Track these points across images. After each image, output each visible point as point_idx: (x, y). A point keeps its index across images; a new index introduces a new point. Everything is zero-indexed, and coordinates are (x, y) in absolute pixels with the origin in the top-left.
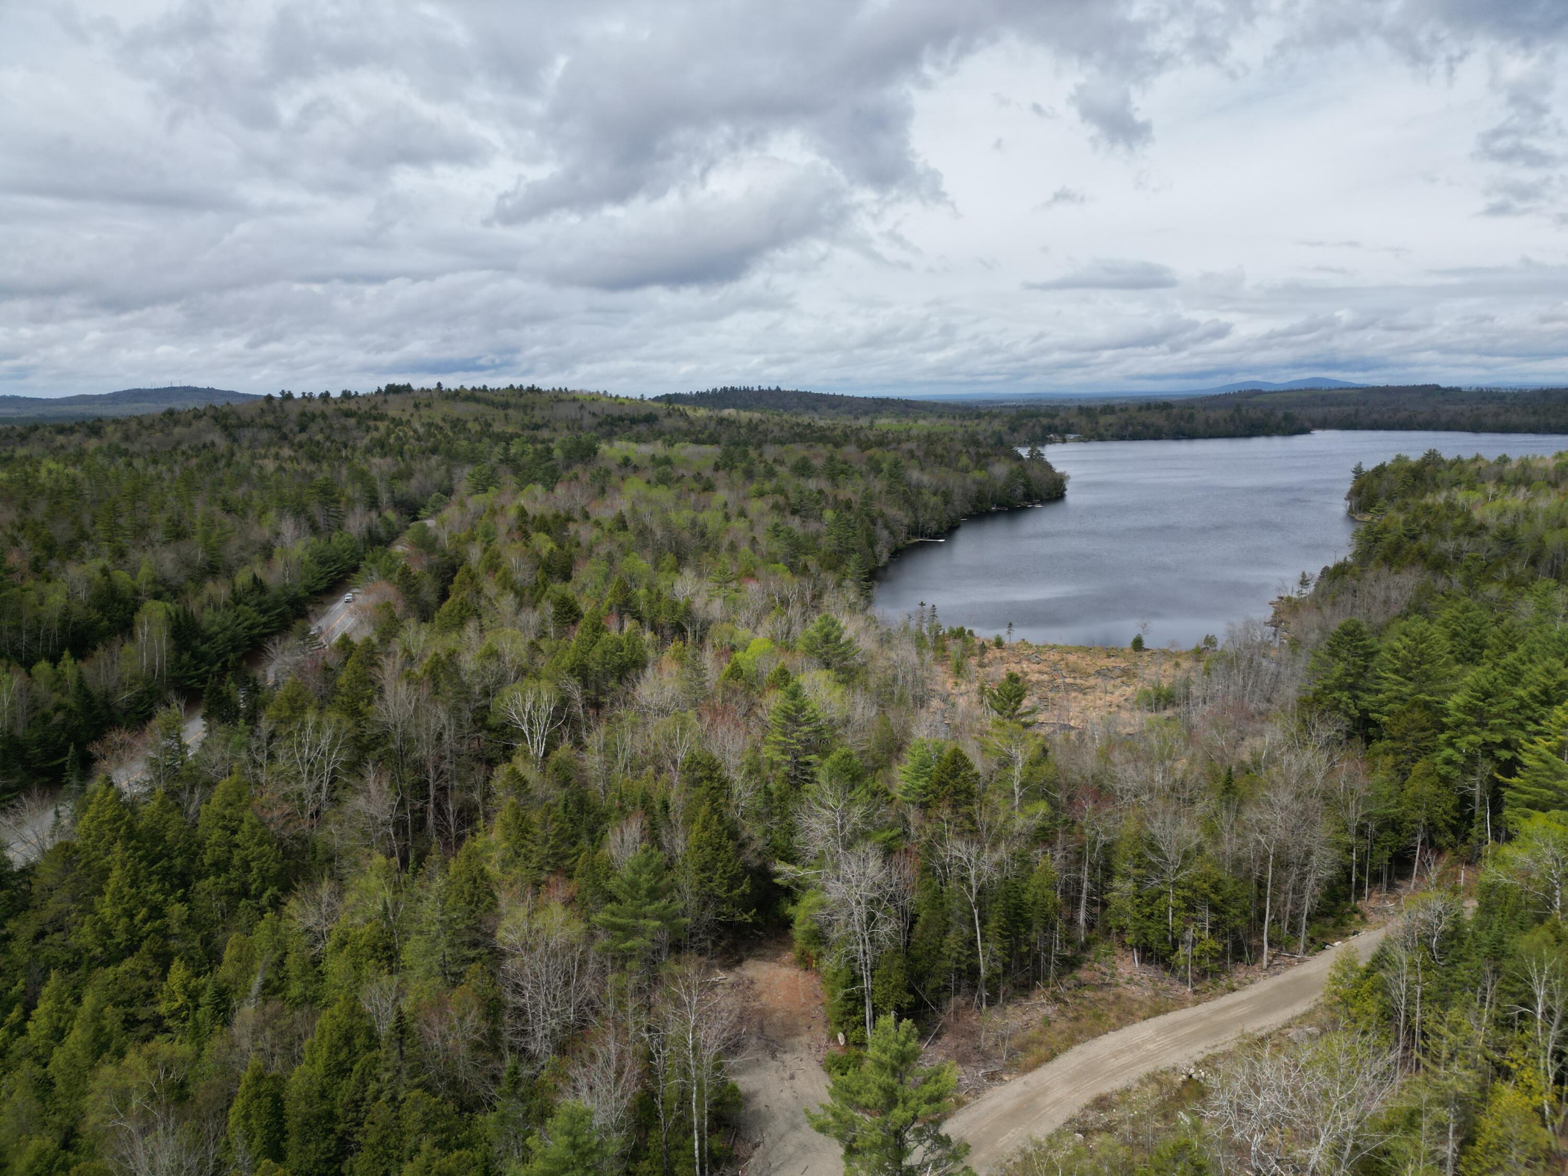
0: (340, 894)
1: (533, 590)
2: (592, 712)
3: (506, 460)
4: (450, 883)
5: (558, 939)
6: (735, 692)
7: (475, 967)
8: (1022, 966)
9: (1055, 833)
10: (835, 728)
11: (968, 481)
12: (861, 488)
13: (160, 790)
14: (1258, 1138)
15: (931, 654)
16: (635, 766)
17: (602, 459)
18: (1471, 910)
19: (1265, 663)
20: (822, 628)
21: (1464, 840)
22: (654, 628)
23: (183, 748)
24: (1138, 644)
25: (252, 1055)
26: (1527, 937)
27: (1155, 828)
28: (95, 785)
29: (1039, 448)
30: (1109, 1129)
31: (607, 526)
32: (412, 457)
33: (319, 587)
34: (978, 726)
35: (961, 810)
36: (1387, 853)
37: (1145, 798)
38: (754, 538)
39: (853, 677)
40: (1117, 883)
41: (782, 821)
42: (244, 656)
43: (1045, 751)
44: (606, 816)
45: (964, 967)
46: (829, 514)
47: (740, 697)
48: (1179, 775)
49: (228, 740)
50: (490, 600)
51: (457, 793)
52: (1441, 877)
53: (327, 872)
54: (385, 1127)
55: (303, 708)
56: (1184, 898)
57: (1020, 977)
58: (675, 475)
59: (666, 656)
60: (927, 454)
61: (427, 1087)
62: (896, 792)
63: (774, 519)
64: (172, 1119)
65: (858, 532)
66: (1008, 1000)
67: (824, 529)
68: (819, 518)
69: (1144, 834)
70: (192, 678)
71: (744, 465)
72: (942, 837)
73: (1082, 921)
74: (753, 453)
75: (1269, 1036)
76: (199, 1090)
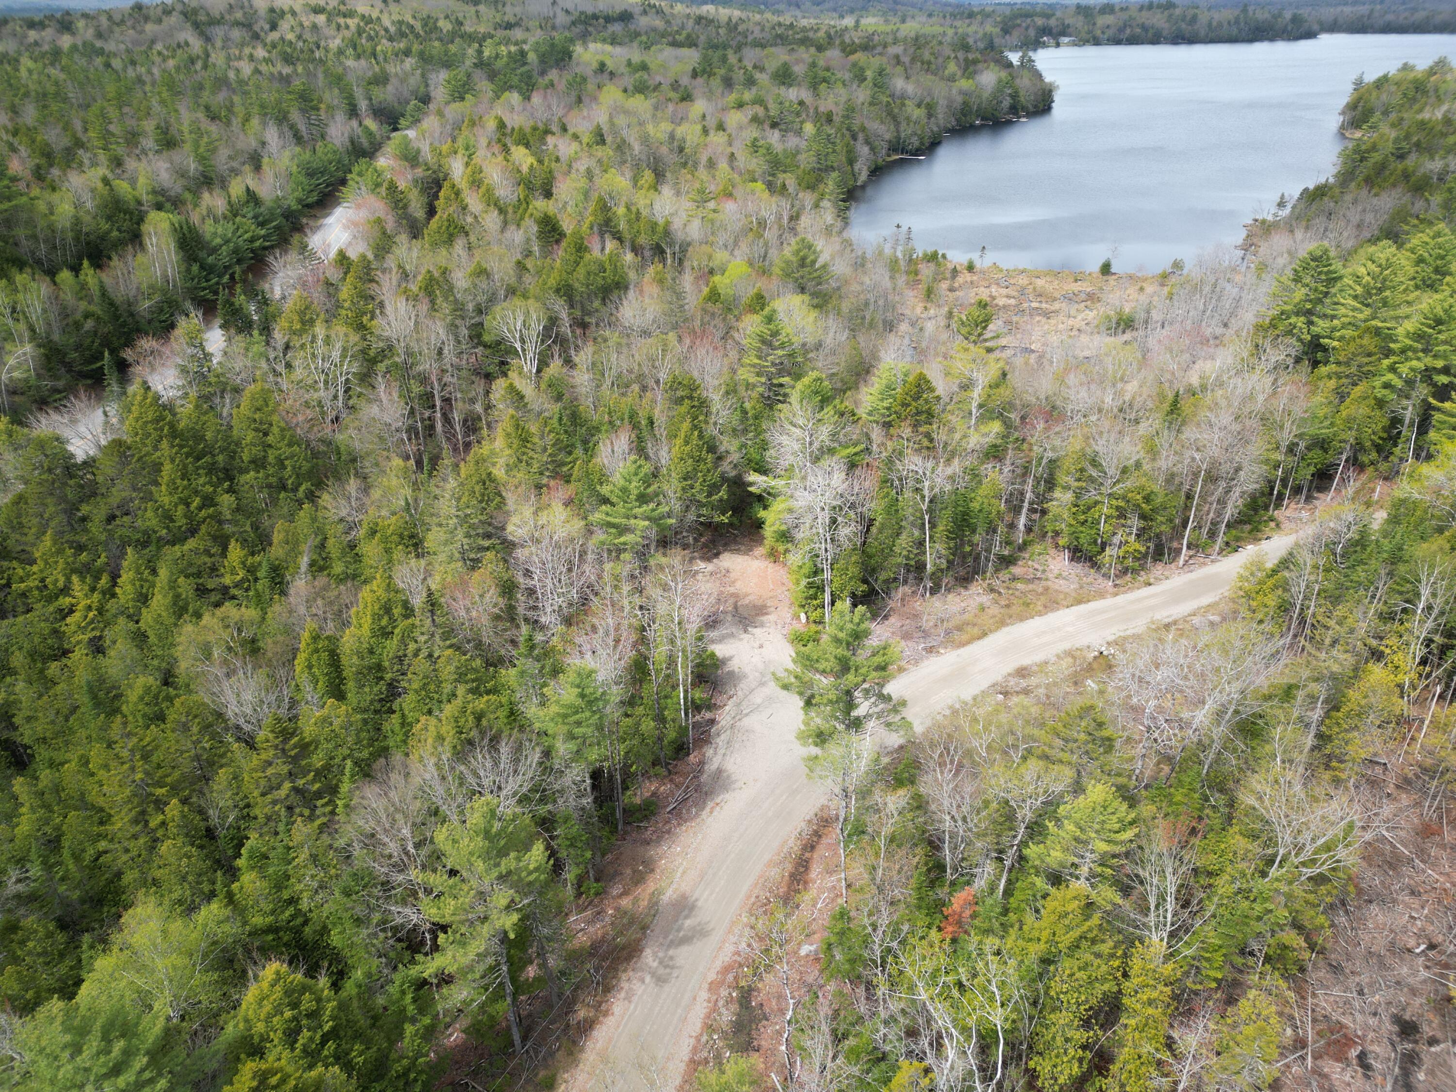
0: (366, 490)
1: (516, 208)
2: (578, 331)
3: (480, 64)
4: (462, 484)
5: (561, 534)
6: (713, 315)
7: (490, 555)
8: (964, 562)
9: (1006, 450)
10: (807, 352)
11: (954, 91)
12: (843, 99)
13: (193, 394)
14: (1152, 703)
15: (904, 278)
16: (622, 384)
17: (578, 64)
18: (1380, 521)
19: (1228, 287)
20: (798, 251)
21: (1386, 458)
22: (636, 249)
23: (208, 356)
24: (1106, 269)
25: (309, 619)
26: (1425, 546)
27: (1100, 446)
28: (134, 388)
29: (1031, 54)
30: (1026, 692)
31: (585, 140)
32: (385, 60)
33: (310, 200)
34: (943, 349)
35: (921, 429)
36: (1312, 469)
37: (1093, 418)
38: (733, 154)
39: (826, 302)
40: (1057, 493)
41: (756, 437)
42: (250, 269)
43: (1004, 375)
44: (598, 429)
45: (912, 563)
46: (809, 128)
47: (717, 321)
48: (1127, 398)
49: (247, 349)
50: (476, 217)
51: (460, 404)
52: (1357, 492)
53: (352, 472)
54: (426, 677)
55: (312, 322)
56: (1118, 508)
57: (962, 571)
58: (651, 83)
59: (647, 278)
60: (913, 60)
61: (457, 648)
62: (862, 412)
63: (753, 132)
64: (250, 666)
65: (838, 148)
66: (948, 590)
67: (803, 145)
68: (799, 132)
69: (1089, 451)
70: (204, 289)
71: (722, 71)
72: (901, 453)
73: (1021, 527)
74: (732, 59)
75: (1175, 622)
76: (268, 644)
